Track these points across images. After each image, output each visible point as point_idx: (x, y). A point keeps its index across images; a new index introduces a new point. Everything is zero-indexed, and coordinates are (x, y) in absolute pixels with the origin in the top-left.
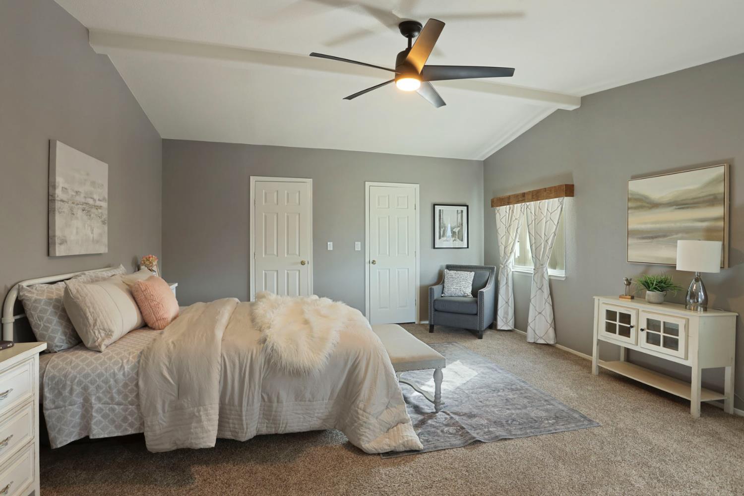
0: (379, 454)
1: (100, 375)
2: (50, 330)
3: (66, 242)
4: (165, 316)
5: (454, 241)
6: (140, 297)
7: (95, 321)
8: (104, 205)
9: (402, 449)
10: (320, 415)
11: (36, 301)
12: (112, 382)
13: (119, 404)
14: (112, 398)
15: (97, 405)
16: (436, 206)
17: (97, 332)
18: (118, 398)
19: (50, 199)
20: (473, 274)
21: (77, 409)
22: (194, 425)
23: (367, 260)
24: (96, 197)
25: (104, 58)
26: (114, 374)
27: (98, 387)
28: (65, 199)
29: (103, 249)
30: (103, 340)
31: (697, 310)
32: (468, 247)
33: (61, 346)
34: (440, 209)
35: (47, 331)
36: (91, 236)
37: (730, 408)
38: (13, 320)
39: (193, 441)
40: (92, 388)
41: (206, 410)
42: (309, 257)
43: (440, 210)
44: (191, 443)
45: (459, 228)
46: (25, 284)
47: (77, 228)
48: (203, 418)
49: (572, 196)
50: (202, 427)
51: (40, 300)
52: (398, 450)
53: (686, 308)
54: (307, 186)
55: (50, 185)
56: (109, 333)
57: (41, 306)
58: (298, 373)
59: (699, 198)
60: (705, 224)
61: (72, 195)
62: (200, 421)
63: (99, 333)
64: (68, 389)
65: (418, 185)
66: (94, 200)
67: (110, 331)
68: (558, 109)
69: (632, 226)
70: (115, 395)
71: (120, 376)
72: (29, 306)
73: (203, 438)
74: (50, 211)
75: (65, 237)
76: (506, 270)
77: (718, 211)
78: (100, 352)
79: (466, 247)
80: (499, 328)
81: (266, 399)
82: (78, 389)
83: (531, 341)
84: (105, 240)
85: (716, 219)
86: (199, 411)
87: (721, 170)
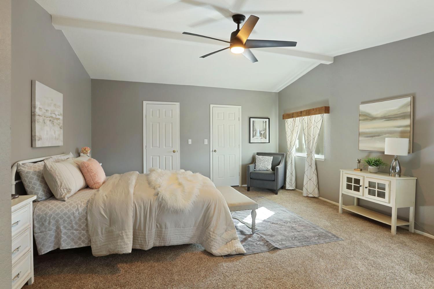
0: (222, 256)
1: (65, 214)
2: (35, 189)
3: (41, 139)
4: (99, 181)
5: (261, 139)
6: (85, 171)
7: (61, 183)
8: (61, 117)
9: (234, 253)
10: (189, 235)
11: (27, 172)
12: (72, 217)
13: (76, 230)
14: (72, 227)
15: (64, 231)
16: (251, 119)
17: (62, 190)
18: (75, 227)
19: (33, 115)
20: (272, 157)
21: (52, 233)
22: (119, 241)
23: (211, 150)
24: (57, 113)
25: (60, 32)
26: (73, 213)
27: (64, 221)
28: (40, 114)
29: (61, 143)
30: (66, 194)
31: (395, 176)
32: (269, 142)
33: (42, 198)
34: (253, 120)
35: (34, 189)
36: (55, 135)
37: (412, 229)
38: (15, 183)
39: (119, 250)
40: (61, 221)
41: (126, 232)
42: (177, 148)
43: (253, 121)
44: (118, 251)
45: (264, 131)
46: (21, 163)
47: (47, 131)
48: (125, 237)
49: (329, 113)
50: (124, 242)
51: (30, 172)
52: (232, 254)
53: (390, 175)
54: (176, 107)
55: (32, 107)
56: (69, 191)
57: (30, 175)
58: (177, 212)
59: (397, 114)
60: (400, 129)
61: (44, 112)
62: (123, 238)
63: (64, 190)
64: (48, 222)
65: (241, 106)
66: (56, 115)
67: (70, 189)
68: (321, 64)
69: (361, 130)
70: (74, 225)
71: (77, 214)
72: (23, 175)
73: (125, 248)
74: (32, 121)
75: (40, 136)
76: (291, 156)
77: (407, 122)
78: (64, 201)
79: (268, 142)
80: (287, 188)
81: (159, 227)
82: (53, 222)
83: (305, 195)
84: (61, 138)
85: (406, 126)
86: (122, 233)
87: (408, 99)
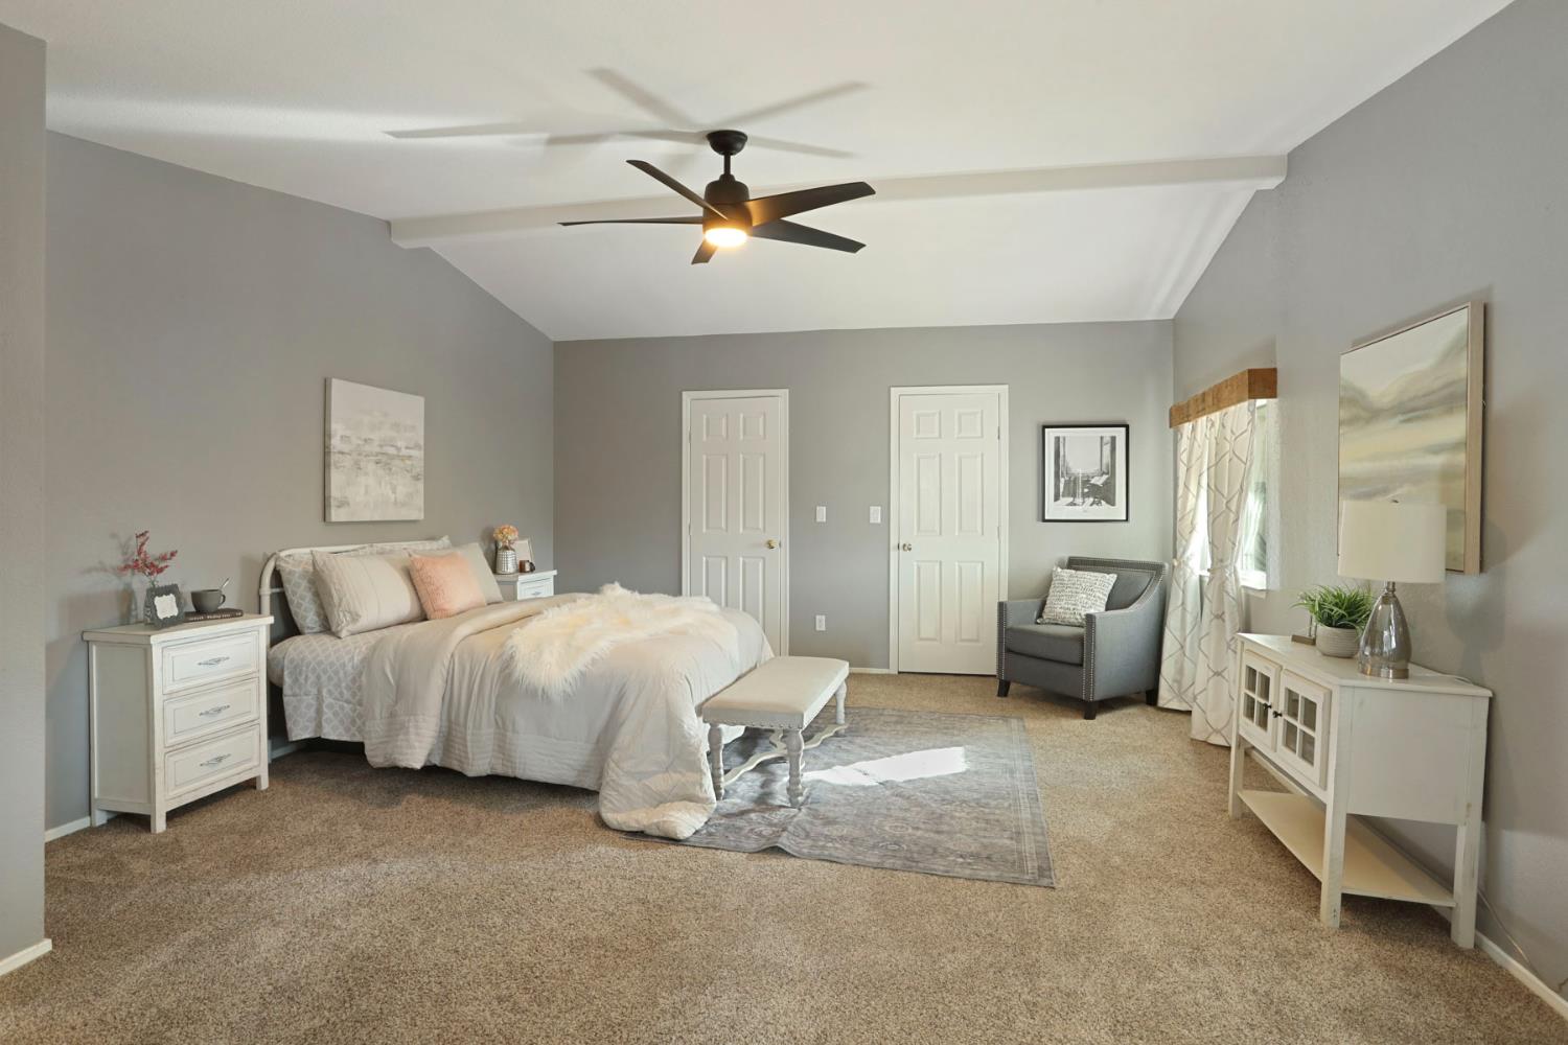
0: (622, 831)
1: (332, 664)
2: (303, 608)
3: (348, 504)
4: (446, 606)
5: (1091, 505)
6: (417, 580)
7: (341, 600)
8: (419, 454)
9: (656, 832)
11: (290, 573)
12: (341, 674)
13: (348, 702)
14: (341, 693)
15: (328, 700)
17: (341, 615)
18: (347, 695)
19: (326, 451)
20: (1112, 578)
21: (311, 700)
22: (401, 737)
23: (894, 543)
24: (399, 444)
26: (344, 665)
27: (330, 678)
28: (346, 450)
29: (417, 514)
30: (347, 625)
31: (1379, 675)
32: (1127, 520)
33: (312, 628)
34: (1058, 435)
35: (299, 608)
36: (393, 496)
37: (1464, 932)
38: (269, 593)
39: (397, 756)
40: (324, 678)
42: (781, 532)
43: (1057, 439)
44: (395, 759)
45: (1105, 477)
46: (283, 554)
47: (367, 486)
48: (412, 730)
50: (407, 740)
51: (295, 572)
52: (648, 831)
54: (778, 402)
55: (326, 435)
56: (355, 618)
57: (295, 579)
58: (537, 696)
59: (1433, 392)
60: (1438, 461)
61: (359, 445)
62: (407, 733)
63: (344, 615)
64: (304, 677)
65: (1006, 387)
66: (399, 449)
67: (357, 615)
68: (1257, 191)
69: (1348, 468)
70: (345, 692)
71: (349, 668)
72: (285, 577)
73: (407, 754)
74: (325, 467)
75: (346, 498)
76: (1181, 573)
77: (1456, 427)
78: (340, 638)
79: (1124, 518)
80: (1161, 703)
82: (312, 678)
83: (1198, 737)
84: (420, 501)
85: (1455, 447)
86: (409, 721)
87: (1459, 322)
